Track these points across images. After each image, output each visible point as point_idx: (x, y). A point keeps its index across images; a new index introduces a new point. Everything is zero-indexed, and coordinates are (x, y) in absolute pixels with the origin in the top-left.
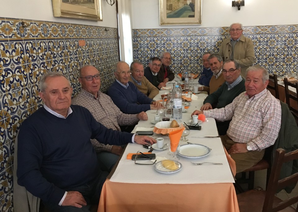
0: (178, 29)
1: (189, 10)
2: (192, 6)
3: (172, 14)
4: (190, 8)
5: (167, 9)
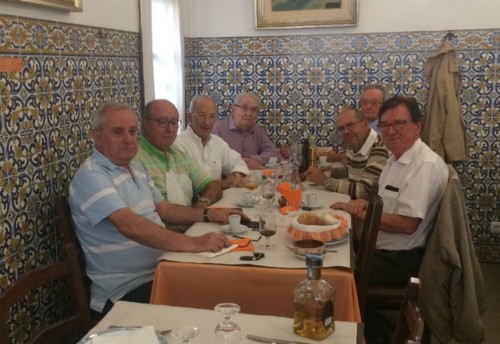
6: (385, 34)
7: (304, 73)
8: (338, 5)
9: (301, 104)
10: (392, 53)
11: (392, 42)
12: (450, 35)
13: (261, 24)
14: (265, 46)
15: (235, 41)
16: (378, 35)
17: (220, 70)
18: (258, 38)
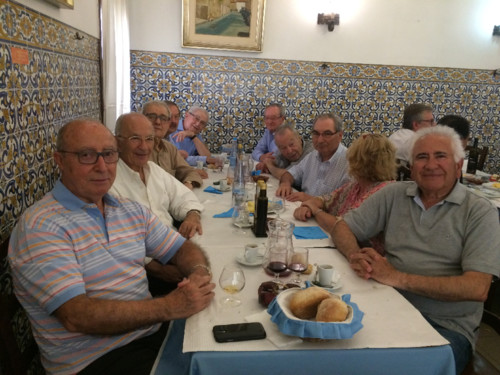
0: (217, 57)
1: (240, 21)
2: (246, 15)
3: (206, 26)
4: (242, 19)
5: (197, 16)
6: (281, 61)
7: (220, 87)
8: (246, 35)
9: (218, 111)
10: (285, 76)
11: (286, 67)
12: (325, 66)
13: (187, 44)
14: (189, 61)
15: (164, 56)
16: (276, 61)
17: (151, 79)
18: (184, 55)
